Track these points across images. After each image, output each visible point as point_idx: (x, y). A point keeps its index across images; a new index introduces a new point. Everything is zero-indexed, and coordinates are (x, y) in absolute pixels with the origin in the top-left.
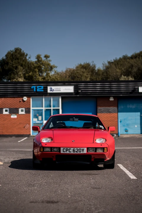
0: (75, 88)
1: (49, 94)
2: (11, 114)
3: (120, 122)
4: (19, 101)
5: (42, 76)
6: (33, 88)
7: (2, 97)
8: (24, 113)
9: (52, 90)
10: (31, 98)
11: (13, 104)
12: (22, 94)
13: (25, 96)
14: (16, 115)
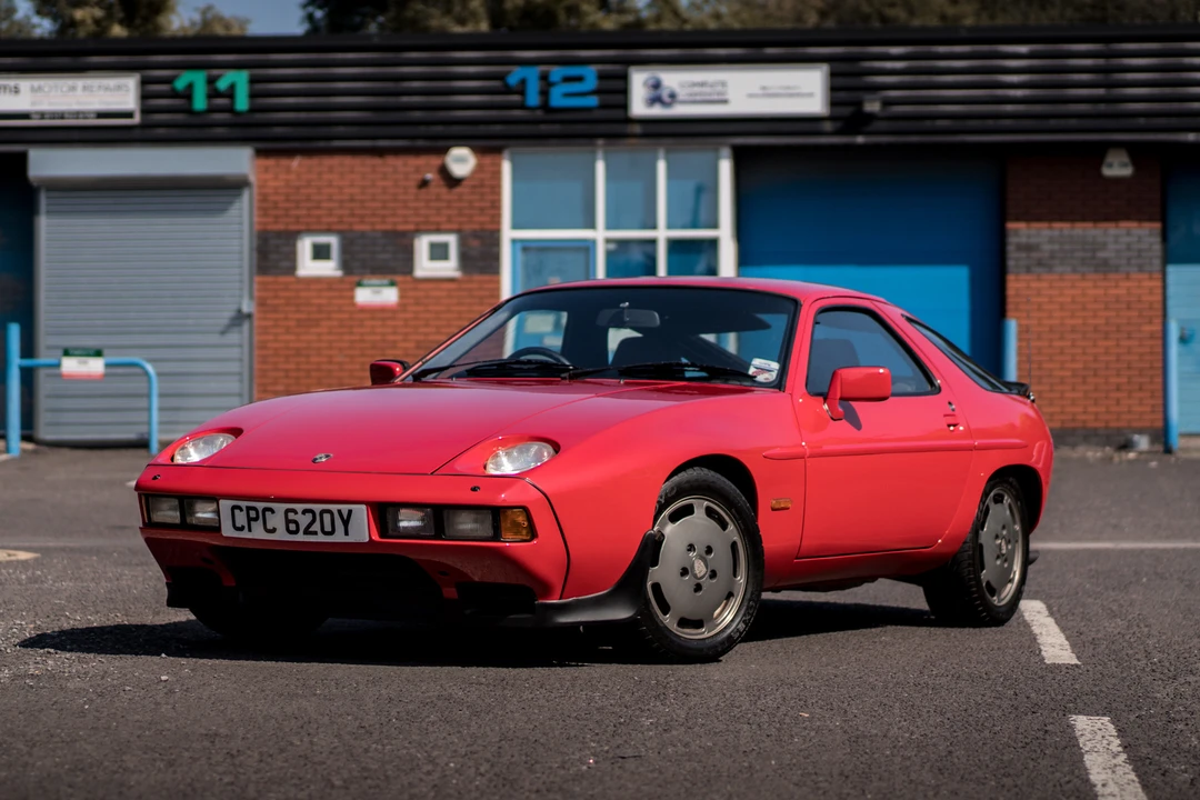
0: (841, 81)
1: (637, 129)
2: (356, 279)
3: (1183, 340)
4: (419, 177)
5: (622, 11)
6: (523, 82)
7: (290, 153)
8: (449, 268)
9: (666, 98)
10: (506, 154)
11: (373, 200)
12: (439, 129)
13: (461, 140)
14: (392, 284)
